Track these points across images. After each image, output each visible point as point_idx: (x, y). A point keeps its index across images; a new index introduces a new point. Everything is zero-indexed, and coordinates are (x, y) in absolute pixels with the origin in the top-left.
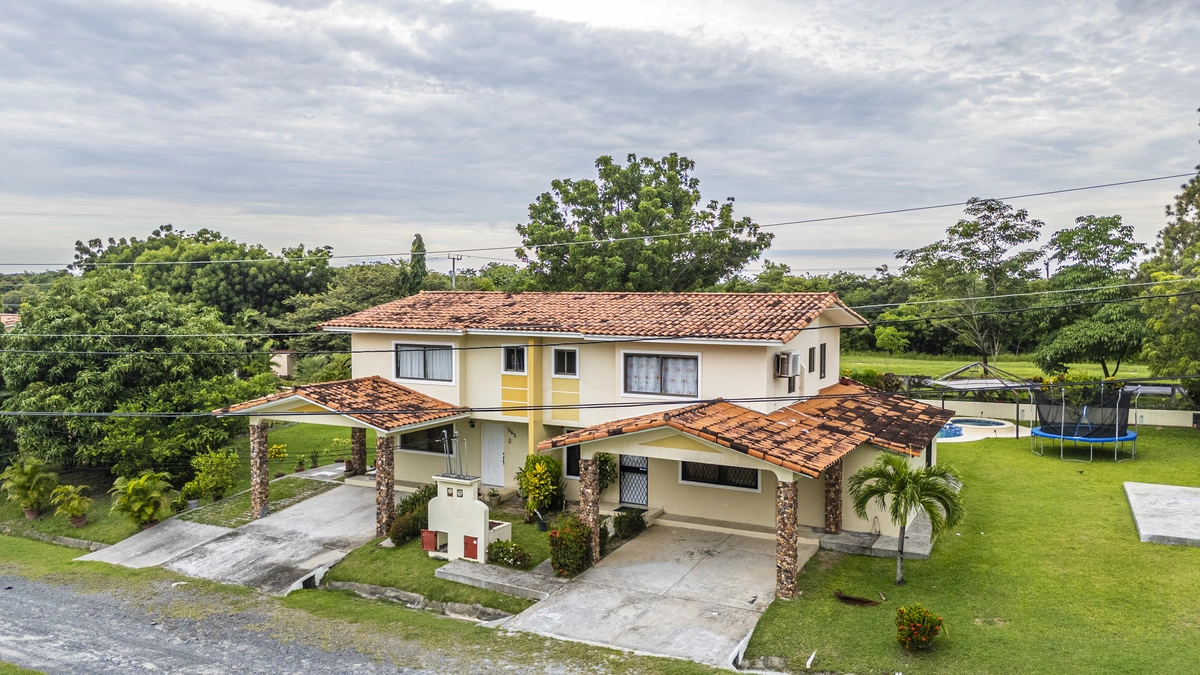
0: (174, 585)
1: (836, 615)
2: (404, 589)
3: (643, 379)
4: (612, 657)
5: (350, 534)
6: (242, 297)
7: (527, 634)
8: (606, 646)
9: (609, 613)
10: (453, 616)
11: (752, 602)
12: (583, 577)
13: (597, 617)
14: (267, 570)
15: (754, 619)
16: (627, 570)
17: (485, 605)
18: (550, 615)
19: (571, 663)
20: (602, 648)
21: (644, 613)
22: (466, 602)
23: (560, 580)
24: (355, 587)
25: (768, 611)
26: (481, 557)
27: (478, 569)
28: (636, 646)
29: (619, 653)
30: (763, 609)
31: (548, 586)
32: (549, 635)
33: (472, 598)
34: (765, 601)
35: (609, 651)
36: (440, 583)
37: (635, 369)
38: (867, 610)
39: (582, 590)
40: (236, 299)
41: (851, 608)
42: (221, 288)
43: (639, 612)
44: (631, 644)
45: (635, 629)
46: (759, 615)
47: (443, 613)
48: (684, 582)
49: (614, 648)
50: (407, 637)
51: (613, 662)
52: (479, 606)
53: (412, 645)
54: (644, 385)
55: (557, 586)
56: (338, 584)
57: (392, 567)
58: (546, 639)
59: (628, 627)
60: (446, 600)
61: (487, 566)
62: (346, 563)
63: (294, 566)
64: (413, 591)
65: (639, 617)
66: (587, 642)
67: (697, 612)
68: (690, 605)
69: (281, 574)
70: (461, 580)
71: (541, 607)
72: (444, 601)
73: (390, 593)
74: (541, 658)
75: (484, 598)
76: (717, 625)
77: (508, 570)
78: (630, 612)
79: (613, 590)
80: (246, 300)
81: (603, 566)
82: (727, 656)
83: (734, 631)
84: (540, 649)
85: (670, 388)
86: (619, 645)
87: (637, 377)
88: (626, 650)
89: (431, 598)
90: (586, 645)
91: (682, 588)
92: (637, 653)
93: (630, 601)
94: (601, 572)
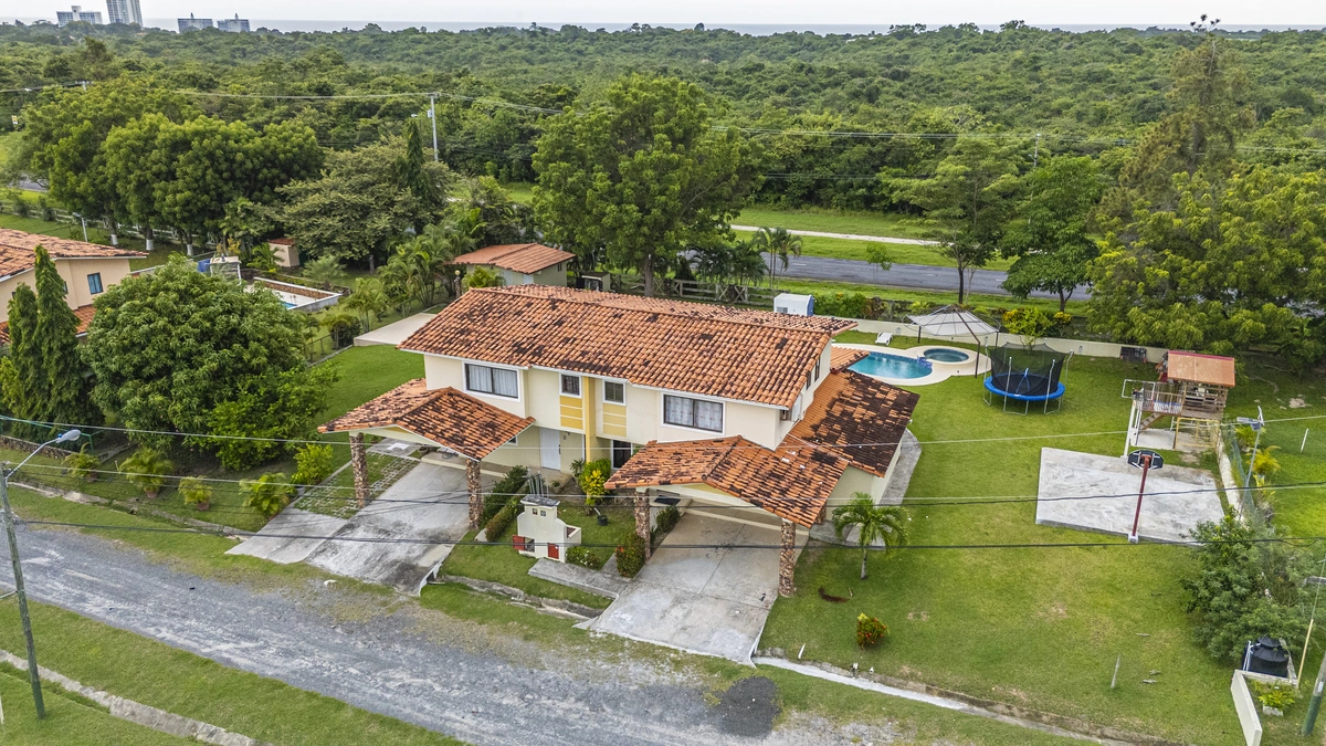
0: (326, 583)
1: (819, 611)
2: (508, 584)
3: (678, 413)
4: (672, 655)
5: (447, 526)
6: (231, 184)
7: (610, 635)
8: (667, 645)
9: (665, 612)
10: (548, 608)
11: (762, 599)
12: (640, 576)
13: (657, 617)
14: (395, 567)
15: (764, 616)
16: (671, 568)
17: (572, 601)
18: (624, 616)
19: (646, 661)
20: (664, 648)
21: (689, 612)
22: (557, 598)
23: (624, 579)
24: (468, 581)
25: (773, 607)
26: (562, 558)
27: (561, 569)
28: (687, 644)
29: (676, 651)
30: (770, 607)
31: (616, 585)
32: (627, 636)
33: (562, 595)
34: (771, 598)
35: (669, 649)
36: (534, 581)
37: (672, 406)
38: (840, 606)
39: (642, 590)
40: (226, 188)
41: (830, 604)
42: (208, 177)
43: (685, 611)
44: (683, 643)
45: (684, 629)
46: (768, 612)
47: (541, 606)
48: (714, 579)
49: (672, 647)
50: (526, 638)
51: (673, 661)
52: (567, 601)
53: (532, 646)
54: (679, 417)
55: (623, 586)
56: (452, 577)
57: (492, 564)
58: (624, 640)
59: (679, 627)
60: (542, 595)
61: (567, 566)
62: (453, 558)
63: (414, 563)
64: (514, 586)
65: (686, 616)
66: (652, 642)
67: (725, 611)
68: (721, 604)
69: (406, 572)
70: (550, 579)
71: (616, 608)
72: (540, 596)
73: (496, 587)
74: (624, 657)
75: (570, 594)
76: (740, 624)
77: (585, 570)
78: (678, 612)
79: (664, 589)
80: (236, 188)
81: (653, 563)
82: (747, 652)
83: (751, 629)
84: (622, 650)
85: (701, 423)
86: (675, 644)
87: (675, 411)
88: (681, 649)
89: (529, 592)
90: (653, 645)
91: (713, 587)
92: (688, 651)
93: (678, 601)
94: (652, 569)
